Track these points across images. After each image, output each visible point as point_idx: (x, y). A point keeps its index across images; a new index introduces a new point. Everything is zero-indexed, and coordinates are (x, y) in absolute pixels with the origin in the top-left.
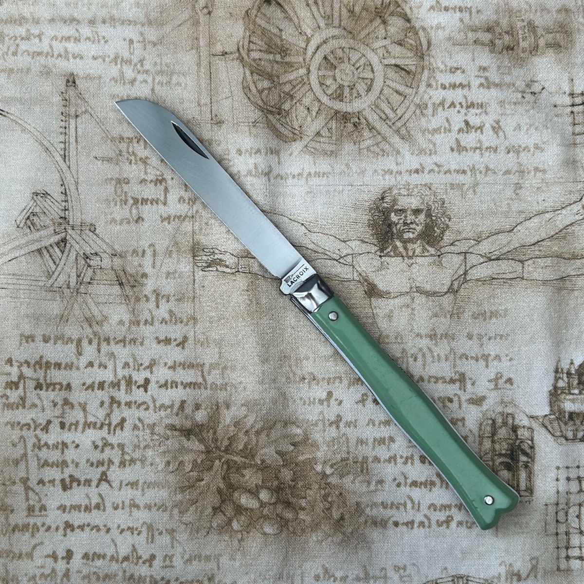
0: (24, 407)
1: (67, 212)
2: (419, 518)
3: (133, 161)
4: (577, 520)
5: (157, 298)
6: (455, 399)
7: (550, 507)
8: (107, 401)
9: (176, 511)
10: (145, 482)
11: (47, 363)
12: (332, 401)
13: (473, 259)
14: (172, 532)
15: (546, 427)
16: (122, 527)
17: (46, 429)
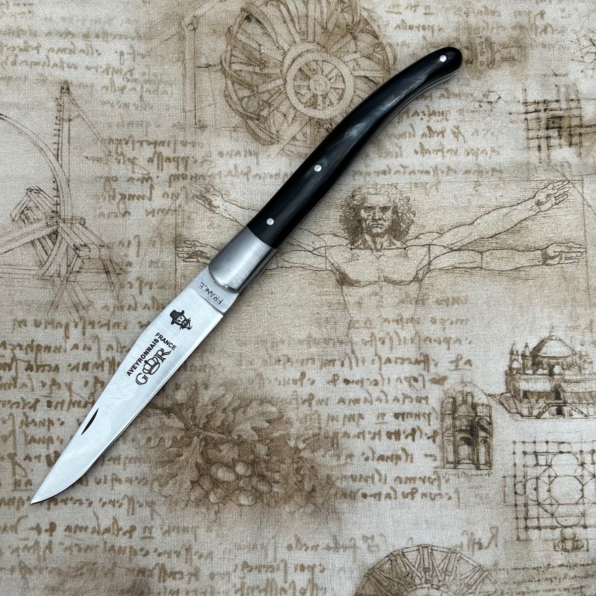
0: (15, 387)
1: (58, 207)
2: (386, 490)
3: (122, 161)
4: (534, 492)
5: (140, 286)
6: (420, 379)
7: (508, 479)
8: (91, 381)
9: (156, 484)
10: (127, 458)
11: (39, 346)
12: (305, 380)
13: (436, 251)
14: (151, 504)
15: (502, 404)
16: (104, 500)
17: (34, 407)
